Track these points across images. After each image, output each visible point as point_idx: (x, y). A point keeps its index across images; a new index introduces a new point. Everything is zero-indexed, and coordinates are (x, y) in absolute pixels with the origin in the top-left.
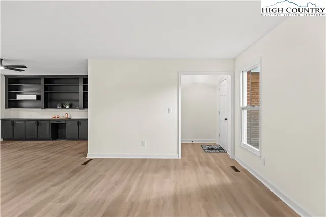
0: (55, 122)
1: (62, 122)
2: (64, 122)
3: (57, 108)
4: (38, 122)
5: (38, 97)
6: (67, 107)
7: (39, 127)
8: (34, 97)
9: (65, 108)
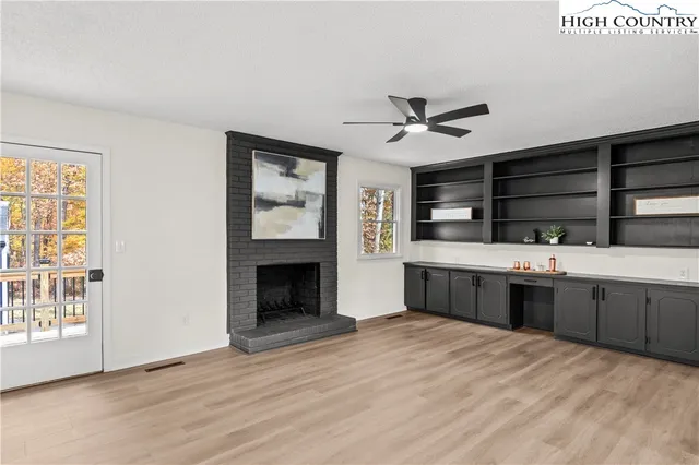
0: (521, 281)
1: (539, 283)
2: (548, 284)
3: (523, 242)
4: (478, 277)
5: (477, 214)
6: (554, 240)
7: (481, 291)
8: (465, 214)
9: (548, 243)
